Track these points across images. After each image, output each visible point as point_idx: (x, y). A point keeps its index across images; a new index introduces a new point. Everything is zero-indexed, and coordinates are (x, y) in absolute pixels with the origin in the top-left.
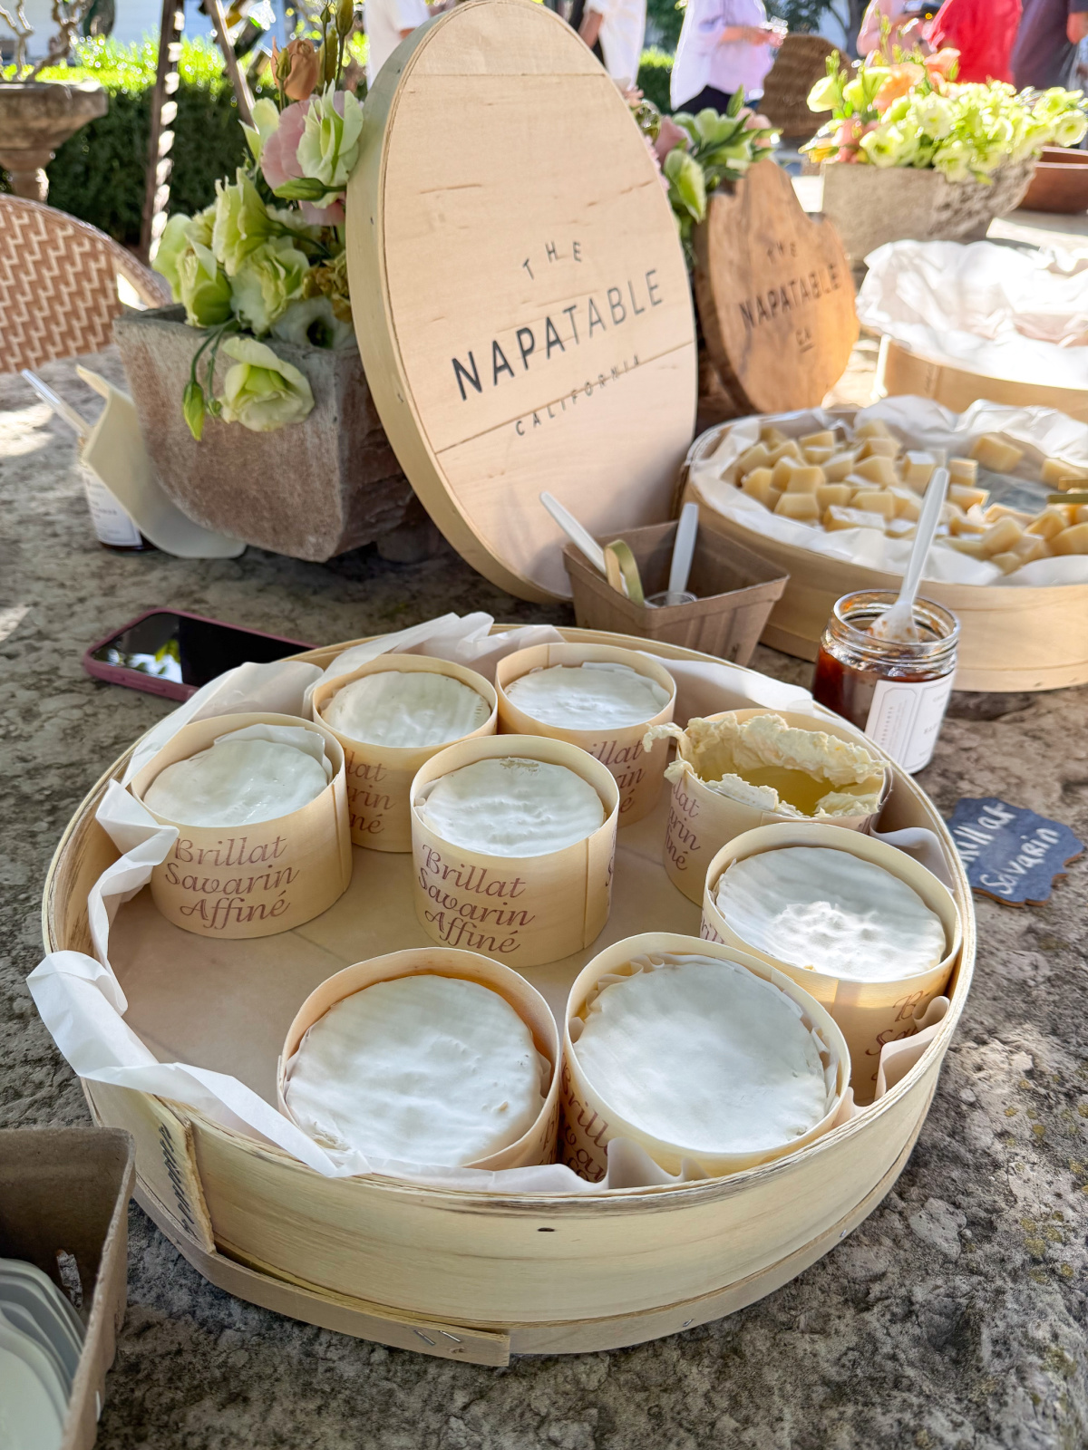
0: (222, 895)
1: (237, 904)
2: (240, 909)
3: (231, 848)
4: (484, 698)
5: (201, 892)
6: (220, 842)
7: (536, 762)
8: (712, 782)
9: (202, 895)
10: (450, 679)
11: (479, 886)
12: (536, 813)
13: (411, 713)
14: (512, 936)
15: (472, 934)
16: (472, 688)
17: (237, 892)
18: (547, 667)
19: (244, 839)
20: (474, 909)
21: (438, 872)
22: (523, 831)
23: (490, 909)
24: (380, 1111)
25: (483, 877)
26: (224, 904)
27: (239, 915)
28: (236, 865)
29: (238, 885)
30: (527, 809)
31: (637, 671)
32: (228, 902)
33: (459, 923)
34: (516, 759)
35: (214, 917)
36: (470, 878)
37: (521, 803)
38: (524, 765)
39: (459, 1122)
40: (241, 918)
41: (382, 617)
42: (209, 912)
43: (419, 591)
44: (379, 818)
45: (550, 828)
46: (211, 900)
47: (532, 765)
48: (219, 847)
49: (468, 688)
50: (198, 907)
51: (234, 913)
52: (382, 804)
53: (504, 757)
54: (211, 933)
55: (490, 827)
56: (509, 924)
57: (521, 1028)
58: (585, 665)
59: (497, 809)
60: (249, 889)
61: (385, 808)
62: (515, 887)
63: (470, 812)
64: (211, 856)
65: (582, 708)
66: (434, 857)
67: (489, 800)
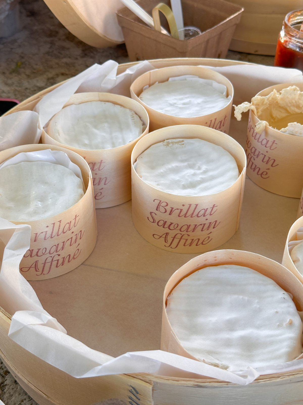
0: (48, 255)
1: (56, 258)
2: (58, 260)
3: (53, 228)
4: (131, 110)
5: (36, 257)
6: (48, 227)
7: (181, 140)
8: (283, 129)
9: (36, 258)
10: (107, 103)
11: (193, 214)
12: (197, 167)
13: (96, 127)
14: (208, 236)
15: (187, 240)
16: (121, 105)
17: (57, 251)
18: (150, 85)
19: (60, 221)
20: (189, 227)
21: (166, 211)
22: (198, 178)
23: (198, 224)
24: (228, 343)
25: (195, 208)
26: (50, 260)
27: (57, 264)
28: (56, 237)
29: (57, 248)
30: (191, 167)
31: (200, 77)
32: (52, 258)
33: (179, 236)
34: (170, 141)
35: (43, 269)
36: (188, 211)
37: (186, 164)
38: (176, 143)
39: (272, 336)
40: (58, 265)
41: (11, 73)
42: (40, 266)
43: (22, 53)
44: (101, 191)
45: (211, 174)
46: (41, 260)
47: (180, 142)
48: (46, 229)
49: (119, 107)
50: (34, 266)
51: (55, 263)
52: (103, 182)
53: (164, 141)
54: (42, 277)
55: (179, 181)
56: (208, 229)
57: (270, 281)
58: (170, 79)
59: (176, 170)
60: (63, 248)
61: (105, 184)
62: (212, 209)
63: (163, 175)
64: (43, 236)
65: (184, 104)
66: (164, 204)
67: (170, 166)
